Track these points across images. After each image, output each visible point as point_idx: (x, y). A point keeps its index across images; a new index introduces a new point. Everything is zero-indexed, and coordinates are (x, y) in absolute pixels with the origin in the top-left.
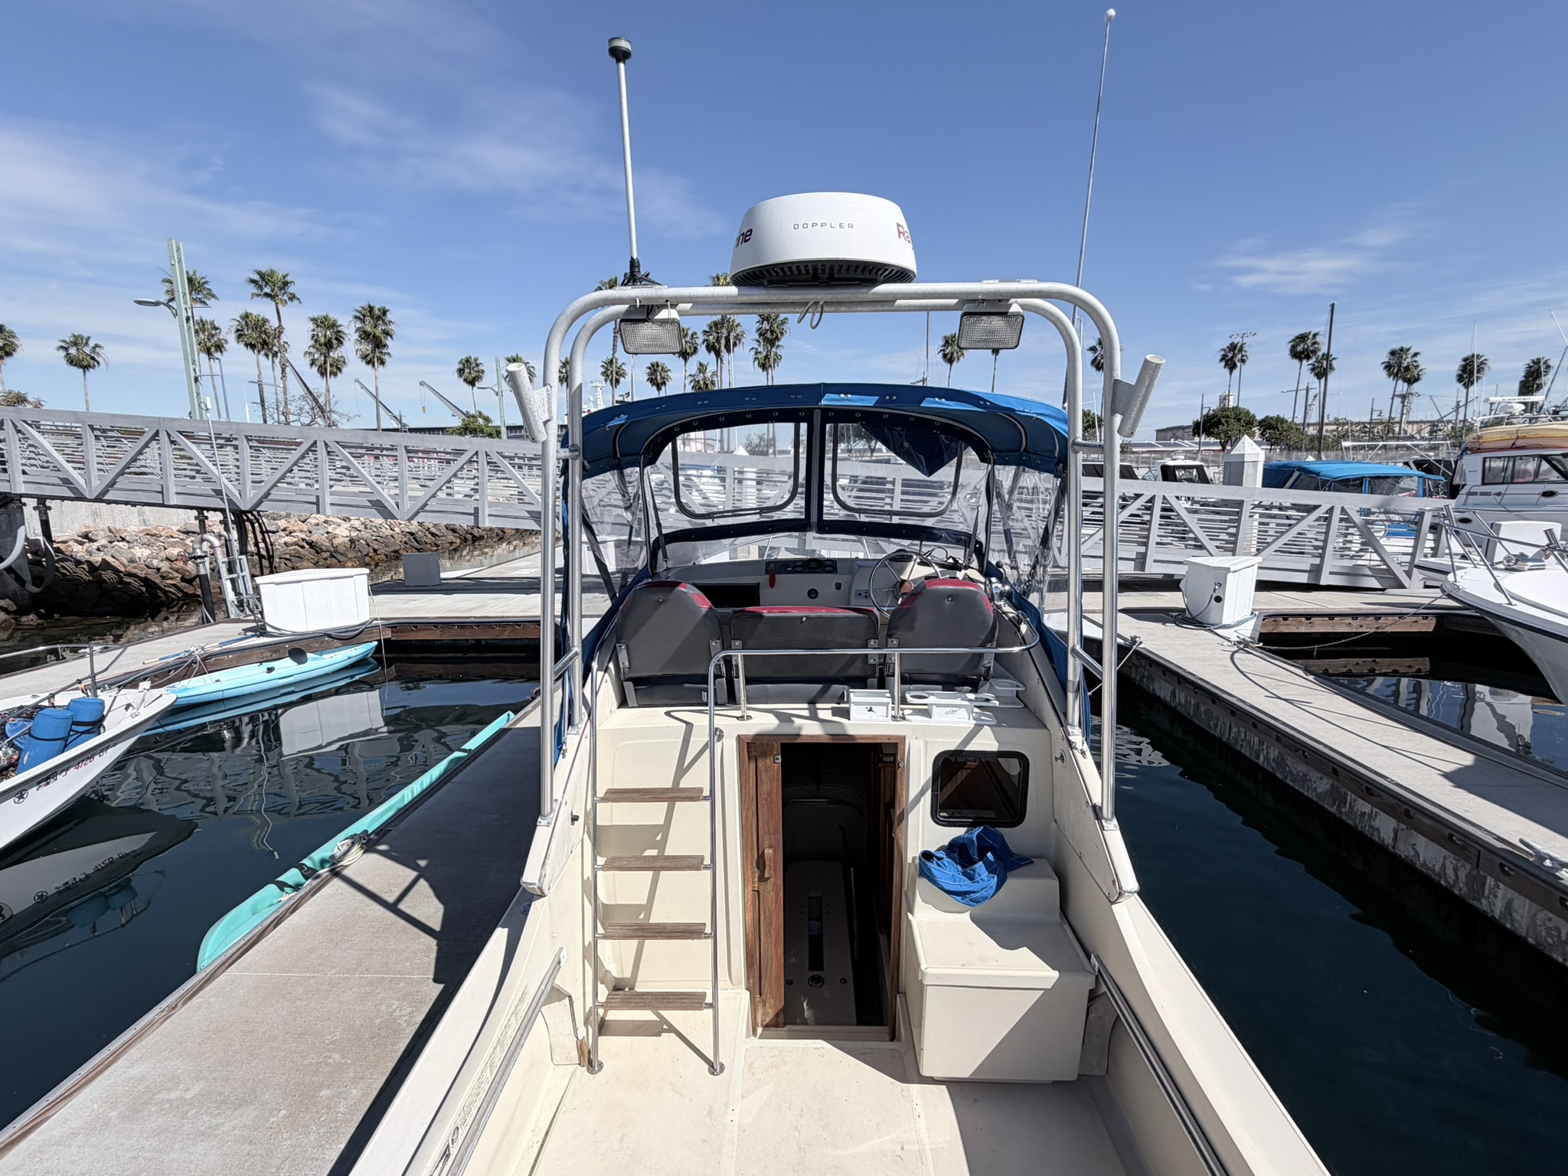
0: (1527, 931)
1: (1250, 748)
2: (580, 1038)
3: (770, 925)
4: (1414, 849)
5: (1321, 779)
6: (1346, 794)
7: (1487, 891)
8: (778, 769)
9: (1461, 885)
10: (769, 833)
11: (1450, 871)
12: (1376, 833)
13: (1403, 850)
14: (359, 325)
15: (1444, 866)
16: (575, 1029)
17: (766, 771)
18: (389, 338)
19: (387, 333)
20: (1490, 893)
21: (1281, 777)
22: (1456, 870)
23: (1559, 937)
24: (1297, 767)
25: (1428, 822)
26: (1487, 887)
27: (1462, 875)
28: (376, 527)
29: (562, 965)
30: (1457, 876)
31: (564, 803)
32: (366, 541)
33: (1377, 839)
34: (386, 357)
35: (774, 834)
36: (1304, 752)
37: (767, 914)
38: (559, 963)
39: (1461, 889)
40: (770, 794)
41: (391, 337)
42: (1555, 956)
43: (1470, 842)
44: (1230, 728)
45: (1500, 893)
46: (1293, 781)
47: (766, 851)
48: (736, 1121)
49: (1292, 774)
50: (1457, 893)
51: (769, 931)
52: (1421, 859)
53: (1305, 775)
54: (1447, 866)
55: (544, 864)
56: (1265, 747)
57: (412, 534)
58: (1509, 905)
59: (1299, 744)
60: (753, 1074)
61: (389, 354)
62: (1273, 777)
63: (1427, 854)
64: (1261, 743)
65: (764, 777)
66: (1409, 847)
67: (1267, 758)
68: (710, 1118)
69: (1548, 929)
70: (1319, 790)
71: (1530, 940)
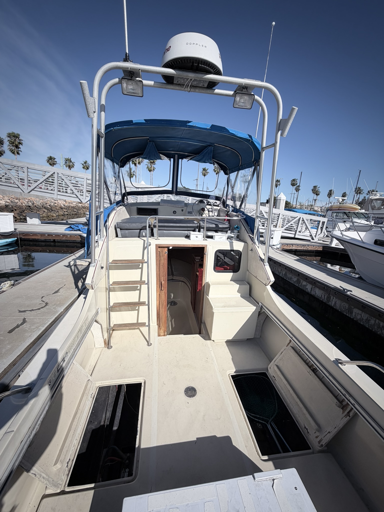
0: (339, 308)
1: (278, 272)
2: (105, 339)
3: (163, 305)
4: (315, 292)
5: (295, 278)
6: (301, 281)
7: (331, 300)
8: (166, 256)
9: (325, 299)
10: (163, 276)
11: (323, 296)
12: (307, 289)
13: (313, 293)
14: (9, 139)
15: (322, 296)
16: (103, 336)
17: (163, 256)
18: (21, 145)
19: (20, 143)
20: (332, 300)
21: (285, 279)
22: (324, 296)
23: (346, 309)
24: (289, 275)
25: (319, 284)
26: (331, 299)
27: (326, 297)
28: (16, 203)
29: (99, 313)
30: (324, 297)
31: (99, 261)
32: (12, 206)
33: (307, 291)
34: (20, 152)
35: (165, 276)
36: (292, 271)
37: (162, 302)
38: (98, 312)
39: (325, 301)
40: (164, 264)
41: (22, 145)
42: (344, 313)
43: (329, 288)
44: (274, 267)
45: (334, 300)
46: (288, 279)
47: (162, 282)
48: (157, 356)
49: (288, 277)
50: (324, 301)
51: (163, 307)
52: (317, 294)
53: (291, 277)
54: (323, 295)
55: (93, 278)
56: (282, 271)
57: (29, 206)
58: (335, 303)
59: (291, 269)
60: (161, 345)
61: (21, 151)
62: (283, 279)
63: (318, 293)
64: (281, 270)
65: (162, 258)
66: (314, 292)
67: (282, 274)
68: (149, 357)
69: (344, 307)
70: (294, 281)
71: (339, 310)
